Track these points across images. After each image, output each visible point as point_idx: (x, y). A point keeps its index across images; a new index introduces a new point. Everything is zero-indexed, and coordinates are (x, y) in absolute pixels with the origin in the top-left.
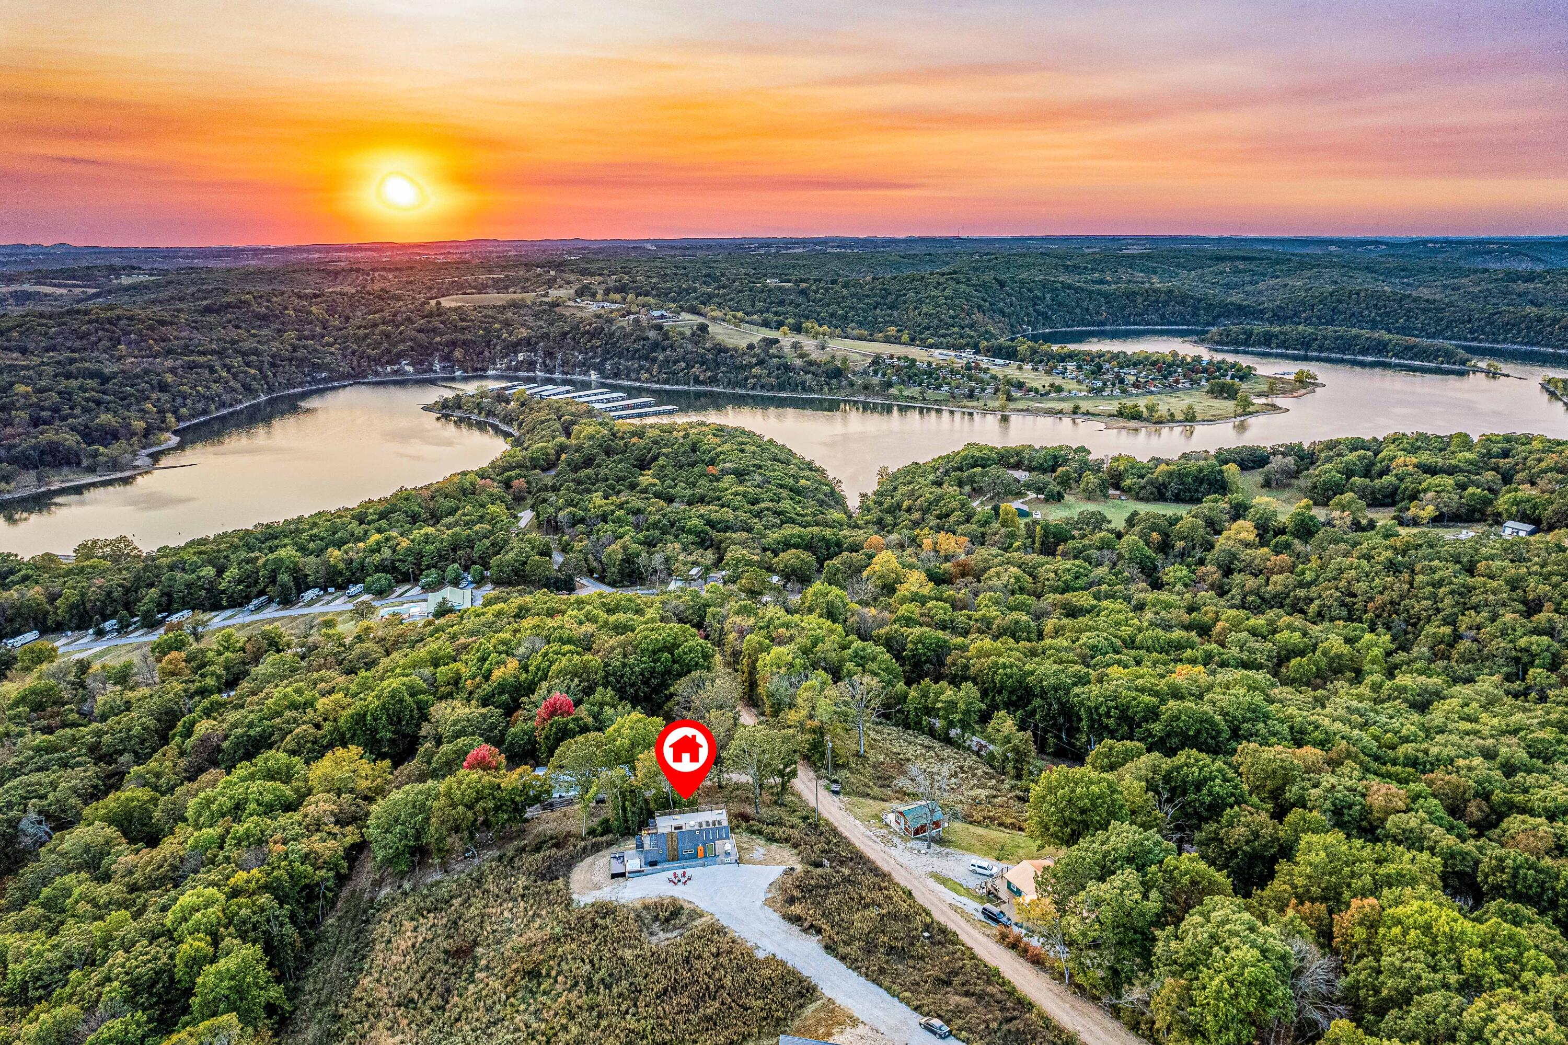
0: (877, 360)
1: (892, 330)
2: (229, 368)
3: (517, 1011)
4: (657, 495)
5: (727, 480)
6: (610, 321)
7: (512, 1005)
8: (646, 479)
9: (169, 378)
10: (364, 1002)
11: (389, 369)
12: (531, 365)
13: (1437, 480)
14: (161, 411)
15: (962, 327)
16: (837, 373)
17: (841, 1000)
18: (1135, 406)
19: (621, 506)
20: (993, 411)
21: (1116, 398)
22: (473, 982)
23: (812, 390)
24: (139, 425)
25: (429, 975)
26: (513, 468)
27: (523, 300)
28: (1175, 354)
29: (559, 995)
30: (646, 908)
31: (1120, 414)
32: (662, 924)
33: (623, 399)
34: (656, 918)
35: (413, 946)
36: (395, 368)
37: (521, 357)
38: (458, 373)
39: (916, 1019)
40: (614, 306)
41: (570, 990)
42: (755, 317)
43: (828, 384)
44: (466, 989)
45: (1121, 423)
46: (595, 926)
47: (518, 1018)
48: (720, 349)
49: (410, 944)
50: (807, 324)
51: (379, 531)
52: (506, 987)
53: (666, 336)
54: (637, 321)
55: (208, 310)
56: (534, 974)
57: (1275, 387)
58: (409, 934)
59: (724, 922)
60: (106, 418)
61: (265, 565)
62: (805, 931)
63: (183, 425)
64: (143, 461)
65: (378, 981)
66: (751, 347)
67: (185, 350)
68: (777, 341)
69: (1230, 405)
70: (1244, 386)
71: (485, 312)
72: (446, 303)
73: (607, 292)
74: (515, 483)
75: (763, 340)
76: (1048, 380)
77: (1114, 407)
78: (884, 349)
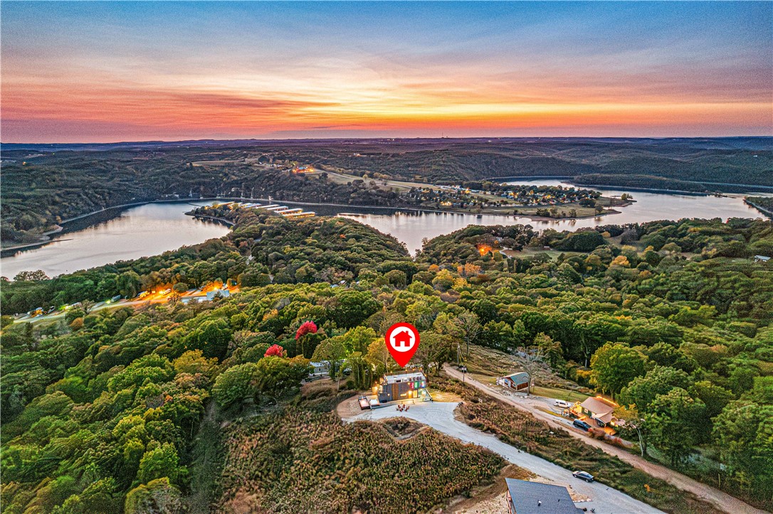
0: (413, 190)
1: (418, 177)
2: (86, 194)
3: (325, 479)
4: (318, 246)
5: (352, 241)
6: (278, 172)
7: (321, 476)
8: (309, 240)
9: (57, 199)
10: (230, 478)
11: (167, 196)
12: (238, 194)
13: (713, 238)
14: (54, 215)
15: (452, 175)
16: (395, 196)
17: (520, 465)
18: (546, 210)
19: (301, 251)
20: (474, 214)
21: (535, 207)
22: (293, 465)
23: (381, 204)
24: (44, 220)
25: (266, 463)
26: (239, 237)
27: (233, 163)
28: (560, 187)
29: (349, 469)
30: (388, 423)
31: (538, 214)
32: (401, 430)
33: (286, 209)
34: (396, 428)
35: (252, 448)
36: (170, 195)
37: (233, 190)
38: (201, 198)
39: (568, 473)
40: (279, 166)
41: (354, 466)
42: (350, 170)
43: (389, 201)
44: (289, 469)
45: (539, 218)
46: (362, 432)
47: (326, 483)
48: (334, 185)
49: (249, 447)
50: (376, 174)
51: (177, 262)
52: (315, 467)
53: (307, 179)
54: (291, 172)
55: (75, 167)
56: (331, 459)
57: (612, 202)
58: (247, 442)
59: (436, 428)
60: (26, 217)
61: (119, 280)
62: (485, 431)
63: (63, 222)
64: (45, 238)
65: (235, 466)
66: (349, 184)
67: (65, 186)
68: (362, 181)
69: (592, 210)
70: (597, 202)
71: (214, 169)
72: (194, 164)
73: (274, 160)
74: (242, 243)
75: (355, 181)
76: (500, 199)
77: (535, 211)
78: (417, 185)
